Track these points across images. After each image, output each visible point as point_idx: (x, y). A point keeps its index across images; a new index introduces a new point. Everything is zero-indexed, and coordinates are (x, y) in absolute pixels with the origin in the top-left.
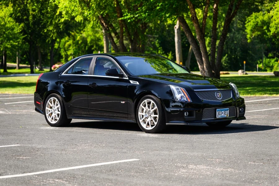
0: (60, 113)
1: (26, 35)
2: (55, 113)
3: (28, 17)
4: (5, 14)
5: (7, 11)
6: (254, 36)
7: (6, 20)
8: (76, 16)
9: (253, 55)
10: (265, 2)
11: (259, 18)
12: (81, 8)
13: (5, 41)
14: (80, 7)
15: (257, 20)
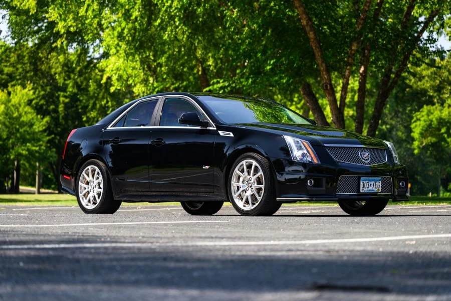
0: (101, 191)
1: (53, 136)
2: (94, 192)
3: (57, 106)
4: (20, 101)
5: (23, 95)
6: (426, 144)
7: (21, 109)
8: (135, 85)
9: (423, 182)
10: (445, 91)
11: (434, 114)
12: (143, 72)
13: (19, 144)
14: (141, 71)
15: (430, 117)
